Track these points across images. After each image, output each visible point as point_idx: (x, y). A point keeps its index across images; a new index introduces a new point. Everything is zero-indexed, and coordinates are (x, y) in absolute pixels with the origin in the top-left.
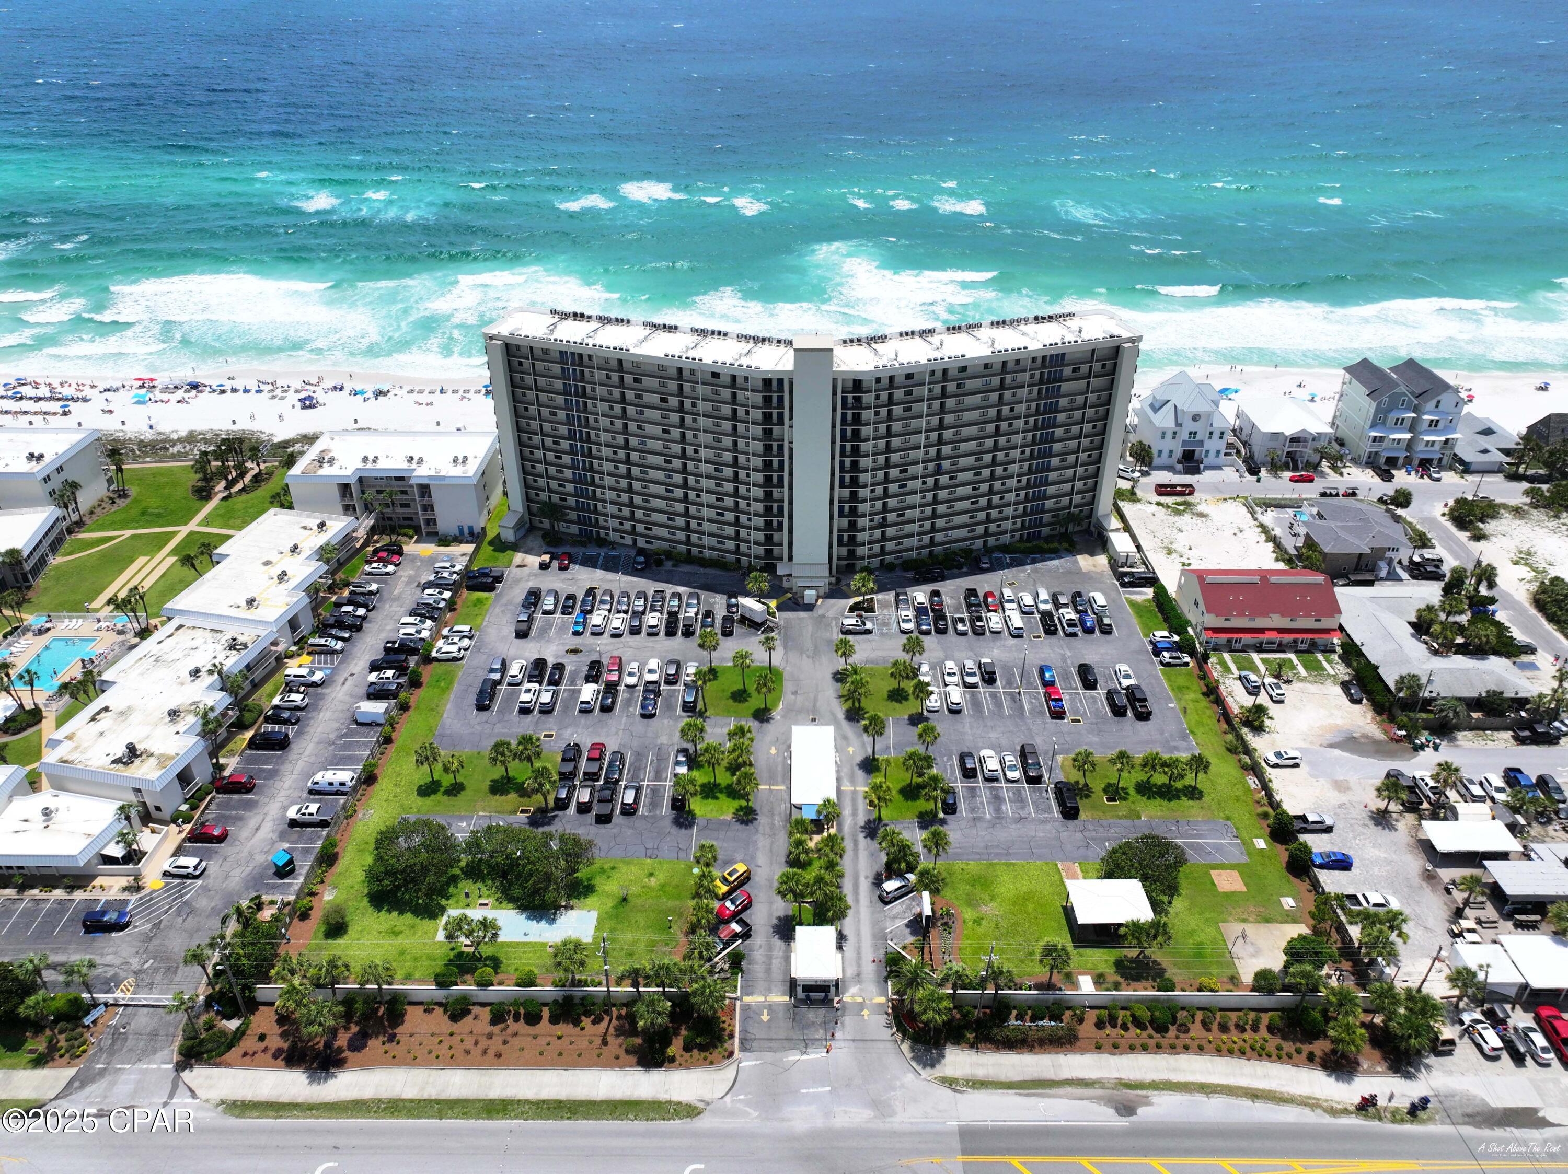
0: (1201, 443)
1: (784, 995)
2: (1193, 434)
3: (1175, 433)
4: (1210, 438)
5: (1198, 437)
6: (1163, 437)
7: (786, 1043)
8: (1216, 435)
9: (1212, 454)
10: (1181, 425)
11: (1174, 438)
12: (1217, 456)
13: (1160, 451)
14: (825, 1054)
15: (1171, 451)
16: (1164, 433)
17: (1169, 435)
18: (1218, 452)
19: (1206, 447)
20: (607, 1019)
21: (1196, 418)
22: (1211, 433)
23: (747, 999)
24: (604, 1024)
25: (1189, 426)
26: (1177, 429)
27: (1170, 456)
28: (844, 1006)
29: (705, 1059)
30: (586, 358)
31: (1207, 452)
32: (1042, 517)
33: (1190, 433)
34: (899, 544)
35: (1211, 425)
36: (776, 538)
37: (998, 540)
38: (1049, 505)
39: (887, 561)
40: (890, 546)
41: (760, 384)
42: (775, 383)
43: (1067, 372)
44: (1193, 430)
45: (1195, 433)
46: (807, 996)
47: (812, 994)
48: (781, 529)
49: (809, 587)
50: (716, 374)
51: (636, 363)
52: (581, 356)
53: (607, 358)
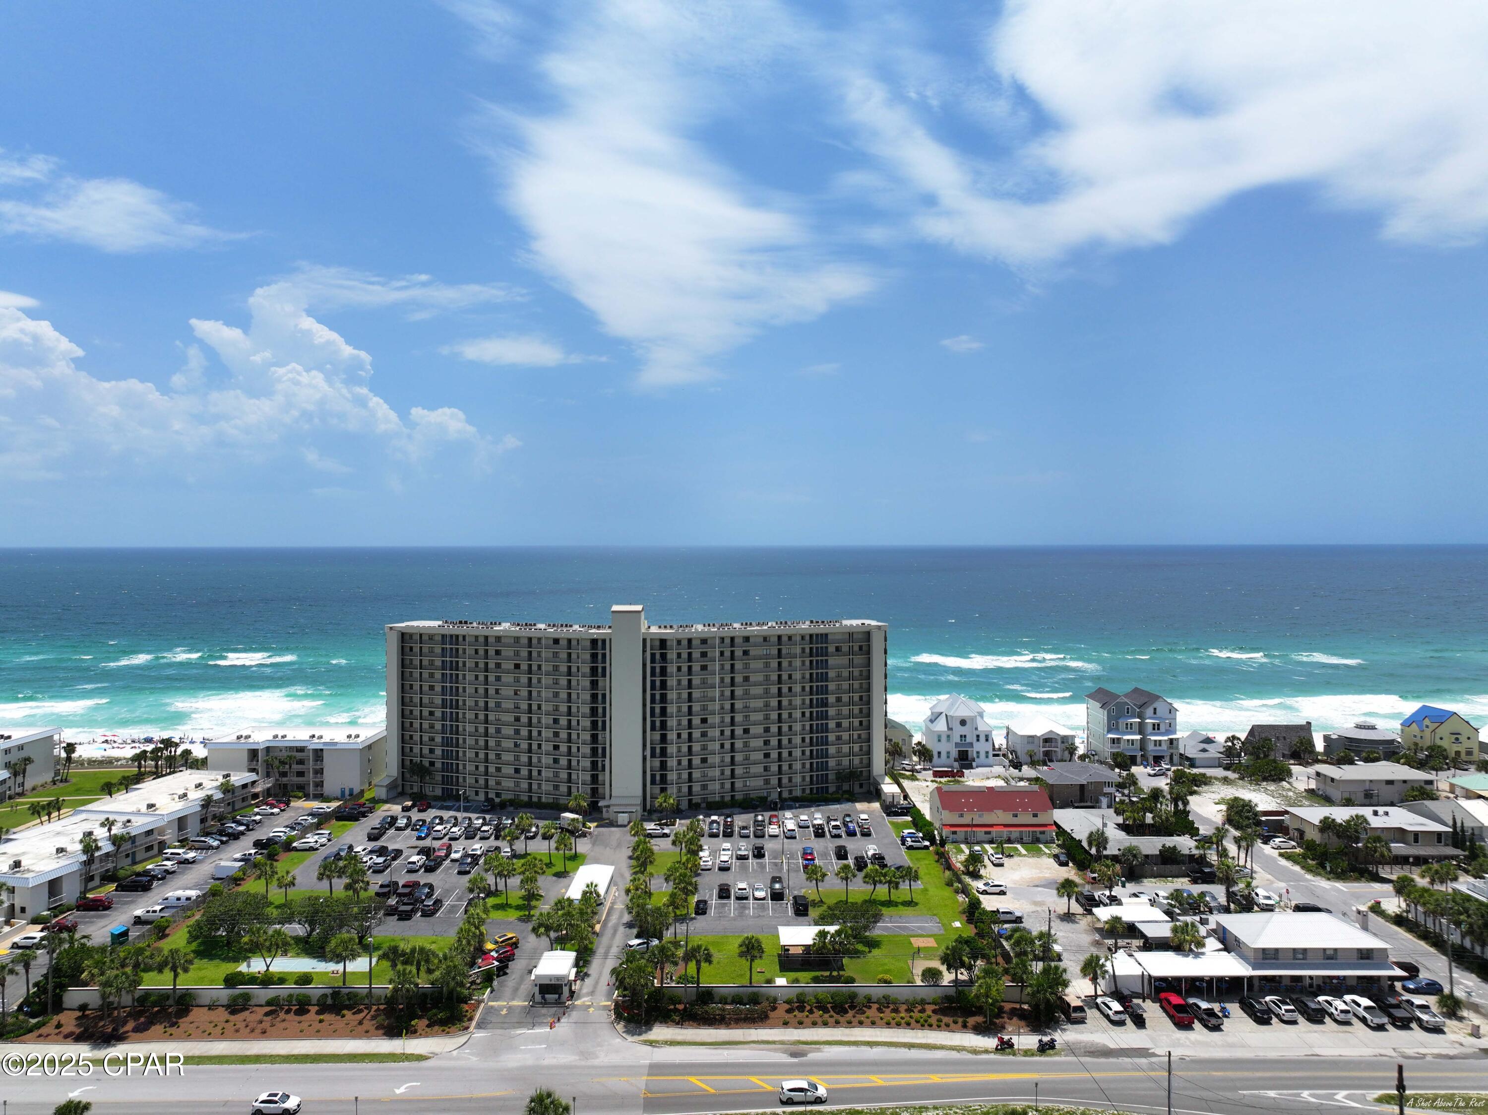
0: (971, 745)
1: (525, 1001)
2: (963, 737)
3: (948, 736)
4: (978, 740)
5: (968, 740)
6: (939, 741)
7: (516, 1025)
8: (982, 738)
9: (982, 755)
10: (952, 729)
11: (948, 740)
12: (987, 757)
13: (939, 753)
14: (548, 1030)
15: (948, 753)
16: (940, 737)
17: (944, 738)
18: (987, 753)
19: (976, 748)
20: (366, 1011)
21: (963, 723)
22: (978, 736)
23: (491, 1003)
24: (362, 1015)
25: (959, 730)
26: (949, 733)
27: (948, 757)
28: (574, 1007)
29: (443, 1031)
30: (461, 639)
31: (978, 753)
32: (827, 775)
33: (961, 736)
34: (704, 787)
35: (976, 729)
36: (600, 778)
37: (790, 792)
38: (832, 763)
39: (694, 802)
40: (696, 788)
41: (588, 644)
42: (600, 643)
43: (831, 649)
44: (963, 734)
45: (965, 736)
46: (543, 998)
47: (547, 996)
48: (603, 769)
49: (623, 812)
50: (556, 643)
51: (498, 638)
52: (457, 637)
53: (476, 636)
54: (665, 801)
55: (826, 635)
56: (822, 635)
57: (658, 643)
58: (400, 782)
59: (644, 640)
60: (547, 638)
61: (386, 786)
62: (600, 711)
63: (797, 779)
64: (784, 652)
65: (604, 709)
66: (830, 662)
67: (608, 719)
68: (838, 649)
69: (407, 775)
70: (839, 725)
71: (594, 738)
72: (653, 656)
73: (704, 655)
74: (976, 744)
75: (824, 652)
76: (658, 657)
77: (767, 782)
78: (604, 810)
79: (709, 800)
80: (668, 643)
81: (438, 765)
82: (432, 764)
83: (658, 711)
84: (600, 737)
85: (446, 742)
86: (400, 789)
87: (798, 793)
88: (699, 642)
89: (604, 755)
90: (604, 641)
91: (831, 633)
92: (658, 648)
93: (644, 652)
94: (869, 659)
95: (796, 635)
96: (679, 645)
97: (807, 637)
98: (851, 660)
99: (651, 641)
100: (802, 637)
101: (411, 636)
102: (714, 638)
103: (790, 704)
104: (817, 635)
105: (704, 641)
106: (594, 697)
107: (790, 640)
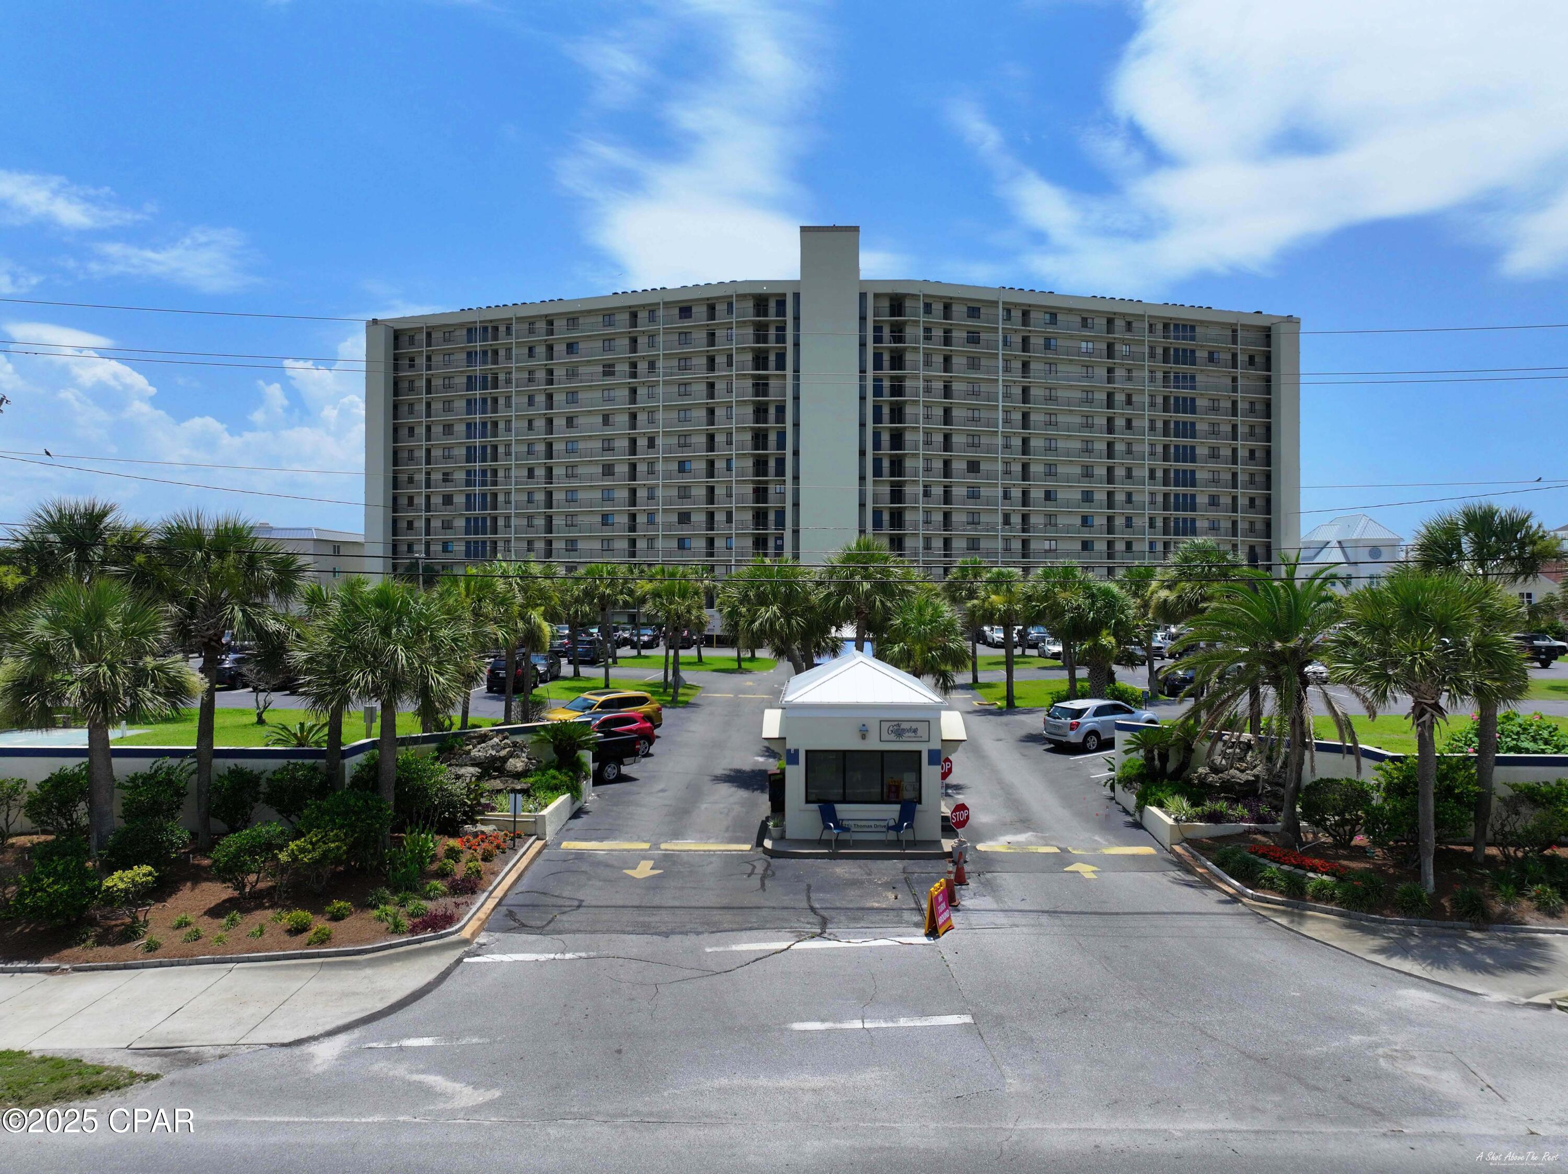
1: (732, 842)
10: (1355, 564)
14: (919, 938)
21: (1374, 552)
23: (578, 845)
25: (1367, 567)
26: (1351, 569)
30: (502, 329)
41: (750, 304)
42: (772, 305)
43: (1201, 354)
46: (828, 815)
47: (844, 811)
50: (685, 311)
51: (573, 319)
52: (496, 329)
53: (531, 321)
55: (1193, 327)
56: (1184, 326)
57: (886, 304)
59: (863, 296)
60: (667, 304)
62: (772, 437)
64: (1120, 347)
65: (782, 435)
66: (1199, 378)
67: (789, 452)
68: (1211, 358)
70: (1214, 498)
72: (878, 328)
73: (974, 335)
75: (1188, 357)
76: (887, 330)
80: (908, 303)
83: (885, 437)
84: (773, 488)
85: (474, 526)
88: (964, 309)
90: (781, 303)
91: (1202, 322)
92: (887, 310)
93: (863, 318)
94: (1268, 380)
95: (1141, 317)
96: (928, 308)
97: (1160, 327)
98: (1234, 380)
99: (876, 296)
100: (1151, 326)
101: (412, 338)
102: (994, 304)
103: (1129, 452)
104: (1176, 326)
105: (974, 312)
106: (760, 412)
107: (1129, 324)
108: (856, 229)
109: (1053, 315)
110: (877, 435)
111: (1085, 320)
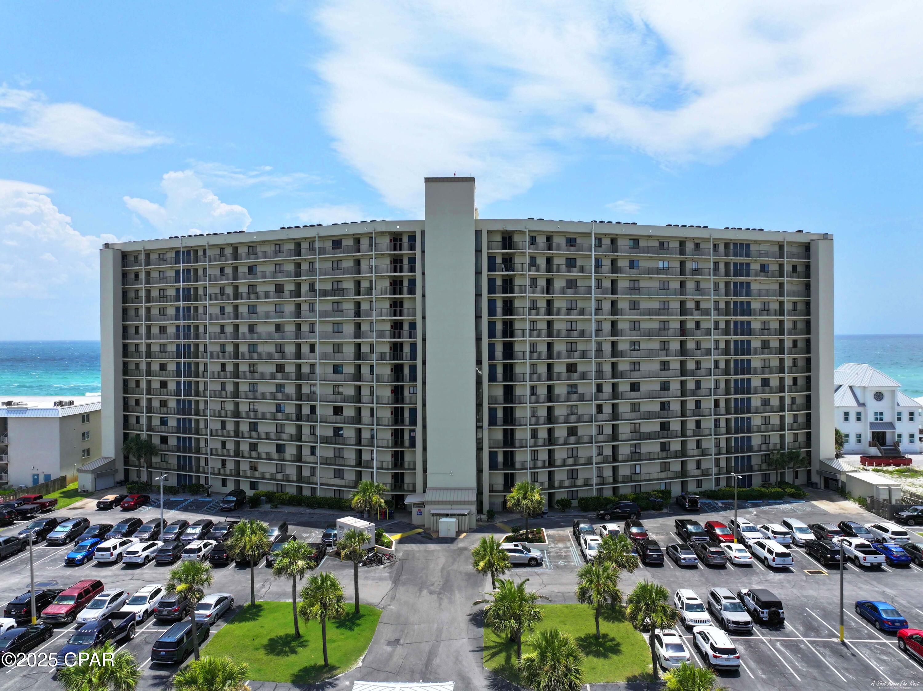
0: (891, 425)
2: (879, 415)
3: (859, 414)
4: (900, 419)
5: (886, 419)
6: (847, 419)
8: (905, 417)
9: (905, 439)
10: (863, 405)
11: (859, 419)
12: (912, 442)
13: (847, 436)
15: (859, 436)
16: (847, 414)
17: (853, 417)
18: (912, 436)
19: (898, 431)
21: (879, 396)
22: (899, 414)
25: (873, 406)
26: (860, 409)
27: (859, 441)
30: (200, 253)
31: (900, 436)
32: (749, 457)
33: (876, 414)
34: (573, 474)
35: (898, 405)
36: (407, 458)
37: (699, 483)
38: (756, 440)
39: (558, 497)
40: (561, 476)
41: (387, 240)
42: (405, 240)
43: (755, 267)
44: (879, 410)
45: (881, 414)
48: (413, 444)
49: (447, 515)
50: (337, 243)
51: (252, 248)
52: (196, 252)
53: (222, 248)
54: (525, 498)
55: (748, 245)
56: (742, 244)
57: (498, 239)
58: (120, 466)
59: (478, 233)
60: (322, 235)
61: (93, 472)
62: (407, 349)
63: (708, 464)
64: (690, 265)
65: (413, 346)
66: (754, 286)
67: (419, 362)
68: (764, 268)
69: (132, 458)
70: (765, 382)
71: (398, 392)
72: (491, 259)
73: (571, 263)
74: (897, 424)
75: (744, 270)
76: (499, 261)
77: (665, 468)
78: (415, 510)
79: (581, 495)
80: (517, 238)
81: (173, 442)
82: (164, 440)
83: (499, 349)
84: (406, 393)
85: (183, 408)
86: (120, 476)
87: (709, 485)
88: (563, 240)
89: (413, 422)
90: (412, 238)
91: (755, 241)
92: (500, 244)
93: (478, 251)
94: (808, 286)
95: (707, 240)
96: (533, 240)
97: (722, 247)
98: (781, 285)
99: (489, 232)
100: (715, 246)
101: (136, 257)
102: (588, 235)
103: (698, 348)
104: (735, 245)
105: (571, 242)
106: (397, 327)
107: (697, 245)
108: (471, 180)
109: (636, 242)
110: (491, 346)
111: (662, 244)
